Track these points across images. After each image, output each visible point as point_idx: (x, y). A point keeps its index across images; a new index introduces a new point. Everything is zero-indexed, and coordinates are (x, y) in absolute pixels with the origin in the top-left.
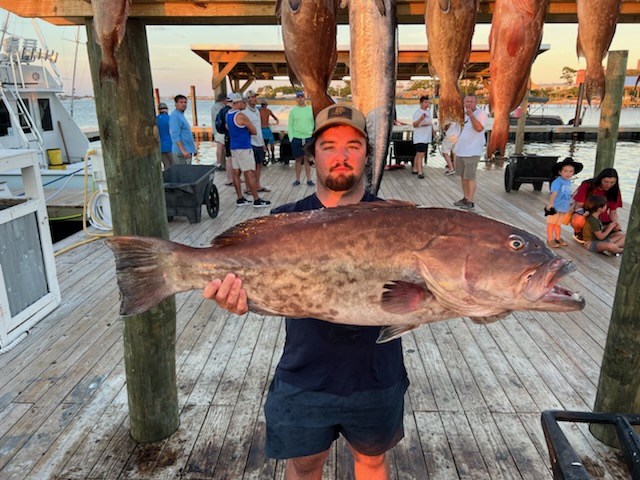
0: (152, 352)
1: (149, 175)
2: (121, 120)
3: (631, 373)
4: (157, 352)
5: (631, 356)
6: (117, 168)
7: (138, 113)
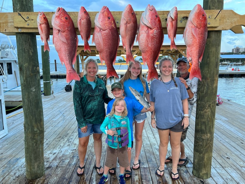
0: (34, 145)
1: (35, 83)
2: (26, 65)
3: (202, 150)
4: (36, 145)
5: (201, 144)
6: (24, 80)
7: (32, 62)
